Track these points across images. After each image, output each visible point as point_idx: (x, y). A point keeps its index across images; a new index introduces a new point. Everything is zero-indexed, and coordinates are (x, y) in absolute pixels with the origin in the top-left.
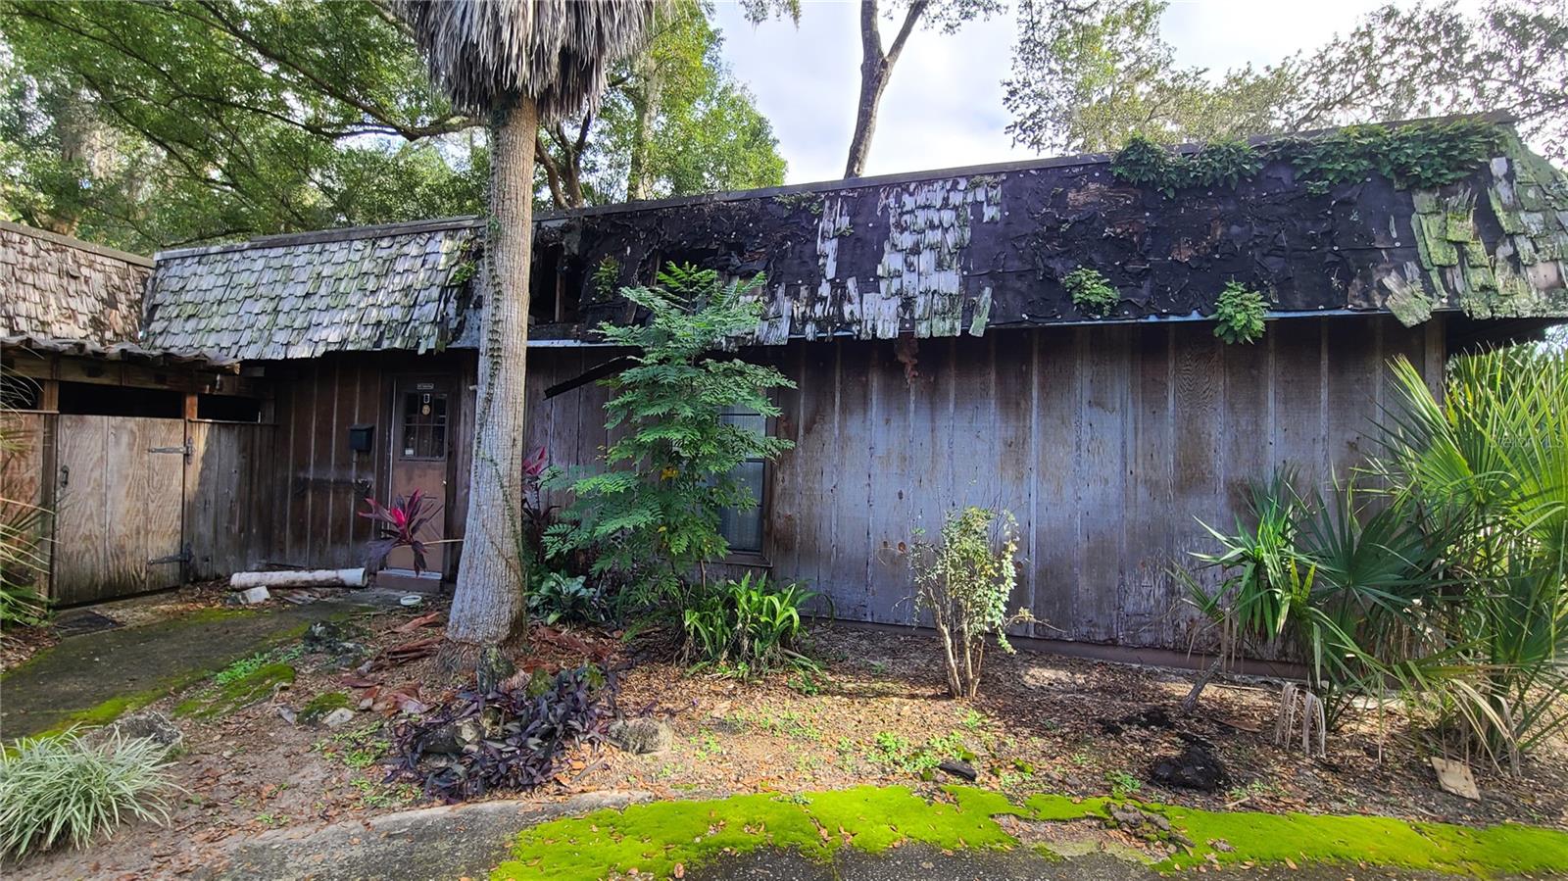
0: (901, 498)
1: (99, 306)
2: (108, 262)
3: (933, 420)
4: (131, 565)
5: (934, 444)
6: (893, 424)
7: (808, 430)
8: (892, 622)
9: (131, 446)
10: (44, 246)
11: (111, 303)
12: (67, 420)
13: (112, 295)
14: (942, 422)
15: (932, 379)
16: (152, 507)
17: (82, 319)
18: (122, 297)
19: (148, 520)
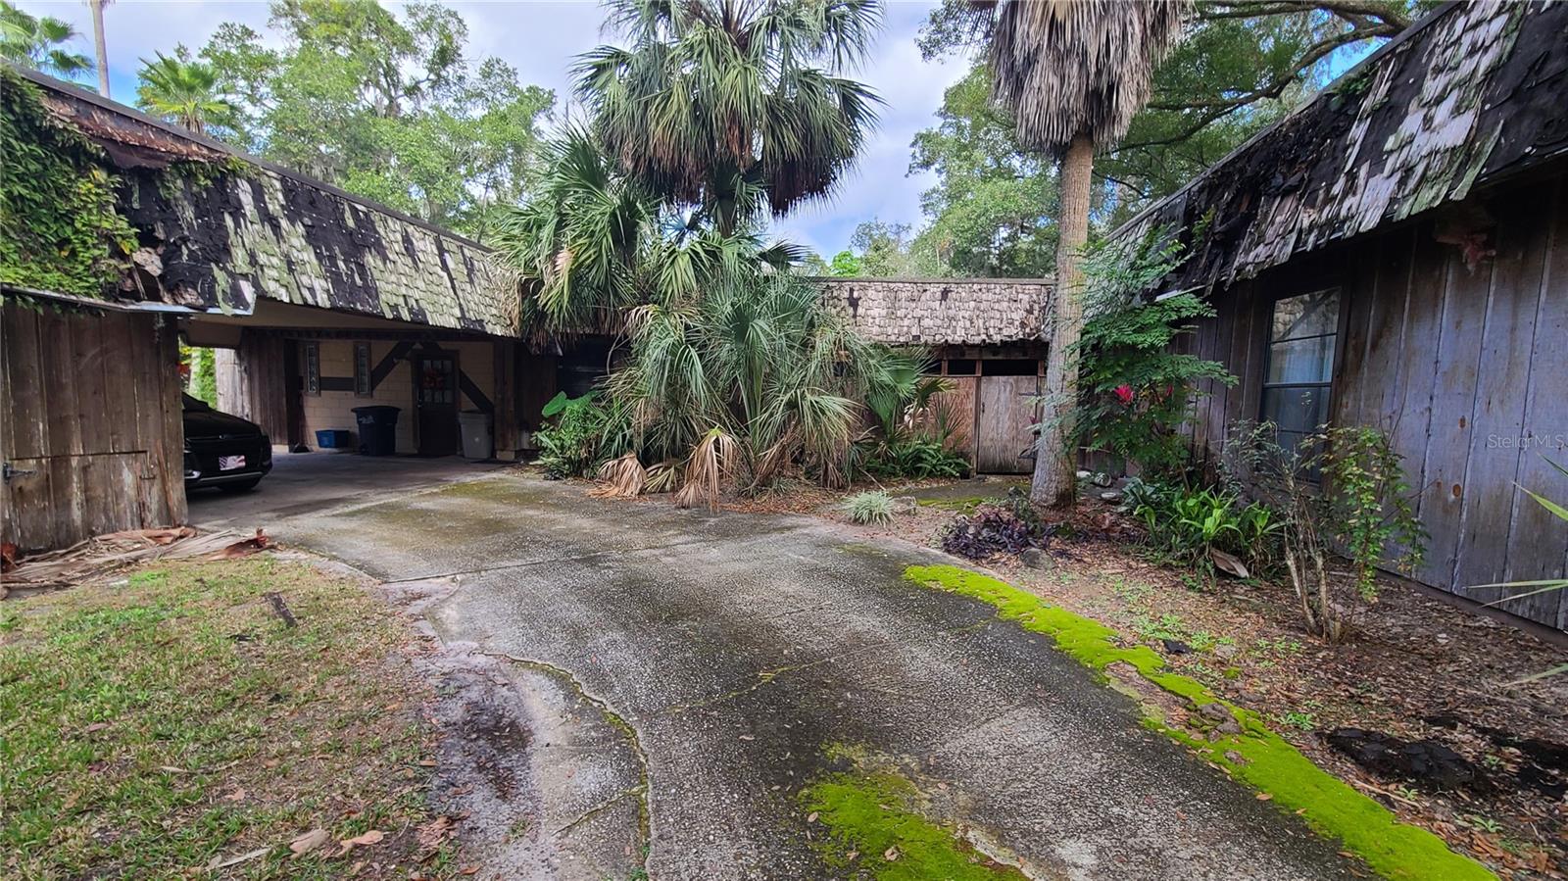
0: (1462, 426)
1: (1025, 314)
2: (1031, 287)
3: (1515, 315)
4: (1009, 456)
5: (1512, 350)
6: (1465, 327)
7: (1374, 347)
8: (1436, 585)
9: (1011, 392)
10: (1003, 287)
11: (1030, 312)
12: (984, 379)
13: (1031, 306)
14: (1526, 317)
15: (1520, 257)
16: (1020, 426)
17: (1017, 323)
18: (1036, 306)
19: (1018, 433)
